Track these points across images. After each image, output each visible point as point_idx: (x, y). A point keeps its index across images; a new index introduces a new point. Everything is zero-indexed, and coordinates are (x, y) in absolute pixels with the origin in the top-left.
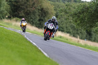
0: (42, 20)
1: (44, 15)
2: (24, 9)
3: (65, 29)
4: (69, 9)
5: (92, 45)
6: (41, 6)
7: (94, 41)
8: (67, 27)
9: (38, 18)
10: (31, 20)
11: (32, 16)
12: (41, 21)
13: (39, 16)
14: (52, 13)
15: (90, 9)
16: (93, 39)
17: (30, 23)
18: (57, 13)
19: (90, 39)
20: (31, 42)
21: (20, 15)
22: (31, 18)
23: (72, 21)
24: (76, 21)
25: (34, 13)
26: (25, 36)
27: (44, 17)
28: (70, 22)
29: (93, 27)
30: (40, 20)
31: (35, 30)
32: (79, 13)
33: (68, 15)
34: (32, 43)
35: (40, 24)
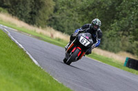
0: (35, 13)
1: (38, 7)
3: (66, 29)
4: (75, 2)
5: (102, 54)
7: (106, 49)
8: (68, 27)
9: (30, 10)
10: (20, 12)
11: (21, 7)
12: (33, 15)
13: (31, 7)
14: (49, 5)
15: (104, 4)
16: (104, 46)
17: (18, 16)
18: (57, 5)
21: (5, 4)
22: (20, 10)
23: (77, 19)
24: (83, 20)
25: (24, 3)
26: (9, 34)
27: (38, 9)
28: (74, 20)
29: (106, 30)
30: (31, 13)
31: (23, 27)
32: (88, 9)
33: (72, 10)
35: (32, 19)
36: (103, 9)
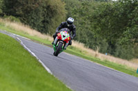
0: (47, 22)
1: (50, 15)
2: (23, 5)
3: (79, 37)
4: (87, 10)
5: (115, 62)
6: (47, 2)
7: (119, 56)
8: (81, 35)
9: (42, 18)
10: (32, 20)
11: (34, 15)
12: (45, 23)
13: (44, 15)
14: (61, 13)
15: (116, 11)
16: (117, 53)
17: (30, 25)
18: (69, 14)
19: (112, 54)
20: (29, 51)
21: (17, 13)
22: (32, 18)
23: (89, 26)
24: (95, 28)
25: (37, 11)
26: (22, 43)
27: (50, 18)
28: (87, 28)
29: (119, 37)
30: (43, 22)
31: (36, 36)
32: (101, 16)
33: (84, 17)
34: (29, 53)
35: (44, 27)
36: (115, 17)
